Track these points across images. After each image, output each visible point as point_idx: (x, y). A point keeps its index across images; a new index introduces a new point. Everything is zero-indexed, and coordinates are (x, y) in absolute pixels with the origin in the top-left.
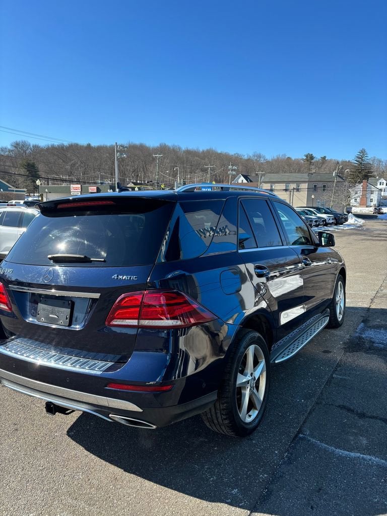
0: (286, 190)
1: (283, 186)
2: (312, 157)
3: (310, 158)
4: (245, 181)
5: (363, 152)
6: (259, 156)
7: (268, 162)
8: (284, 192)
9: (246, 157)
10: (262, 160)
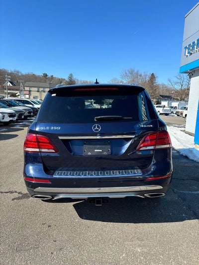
0: (38, 91)
1: (36, 89)
2: (46, 75)
3: (45, 75)
4: (11, 85)
5: (71, 75)
6: (18, 72)
7: (23, 76)
8: (37, 92)
9: (10, 72)
10: (20, 75)
